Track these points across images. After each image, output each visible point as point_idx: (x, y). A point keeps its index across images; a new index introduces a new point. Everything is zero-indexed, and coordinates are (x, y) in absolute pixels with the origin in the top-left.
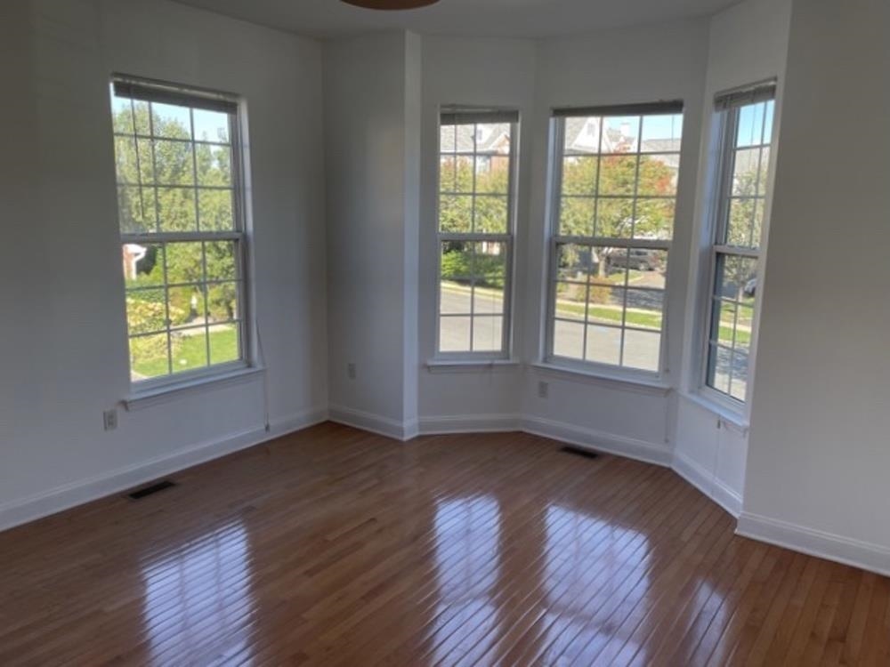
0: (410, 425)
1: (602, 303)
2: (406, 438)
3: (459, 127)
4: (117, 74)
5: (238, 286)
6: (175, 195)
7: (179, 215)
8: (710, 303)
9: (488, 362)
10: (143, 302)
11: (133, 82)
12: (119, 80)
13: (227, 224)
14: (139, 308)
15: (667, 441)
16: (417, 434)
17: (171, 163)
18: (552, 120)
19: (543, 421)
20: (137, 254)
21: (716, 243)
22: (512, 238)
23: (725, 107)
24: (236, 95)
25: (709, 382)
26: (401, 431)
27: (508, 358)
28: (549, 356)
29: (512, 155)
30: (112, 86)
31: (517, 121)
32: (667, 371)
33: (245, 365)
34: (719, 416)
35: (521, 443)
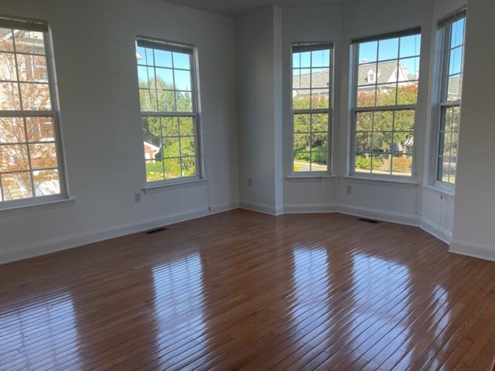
0: (279, 208)
1: (404, 172)
2: (277, 214)
3: (302, 53)
4: (138, 36)
5: (195, 139)
6: (173, 122)
7: (175, 131)
8: (439, 134)
9: (319, 176)
10: (158, 173)
11: (146, 40)
12: (140, 39)
13: (190, 109)
14: (156, 176)
15: (416, 213)
16: (283, 213)
17: (171, 106)
18: (351, 46)
19: (349, 206)
20: (155, 151)
21: (441, 102)
22: (332, 110)
23: (442, 26)
24: (193, 45)
25: (439, 178)
26: (274, 211)
27: (330, 174)
28: (352, 172)
29: (331, 67)
30: (136, 42)
31: (333, 48)
32: (416, 174)
33: (199, 178)
34: (442, 193)
35: (338, 218)
